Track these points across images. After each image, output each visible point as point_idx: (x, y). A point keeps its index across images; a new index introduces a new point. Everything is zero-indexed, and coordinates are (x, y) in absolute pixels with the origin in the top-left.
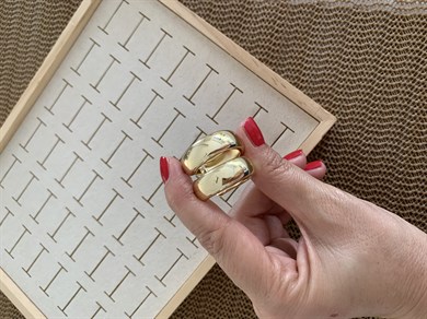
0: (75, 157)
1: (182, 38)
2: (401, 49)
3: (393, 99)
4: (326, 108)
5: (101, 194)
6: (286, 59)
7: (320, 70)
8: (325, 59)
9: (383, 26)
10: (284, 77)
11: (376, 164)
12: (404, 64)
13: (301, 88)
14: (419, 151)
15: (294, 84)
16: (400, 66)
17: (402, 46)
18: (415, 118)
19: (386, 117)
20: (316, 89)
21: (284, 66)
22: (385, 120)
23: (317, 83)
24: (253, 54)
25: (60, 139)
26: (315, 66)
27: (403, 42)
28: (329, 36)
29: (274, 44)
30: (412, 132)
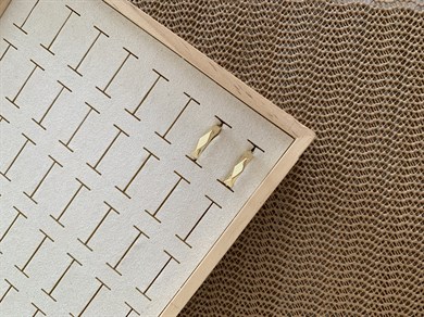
1: (122, 37)
2: (383, 49)
3: (377, 108)
4: (300, 120)
7: (290, 75)
8: (296, 62)
9: (361, 22)
10: (249, 84)
11: (360, 185)
12: (388, 66)
13: (269, 97)
14: (409, 168)
15: (261, 92)
16: (383, 68)
17: (384, 45)
18: (403, 130)
19: (370, 129)
20: (287, 98)
22: (369, 133)
23: (287, 90)
24: (212, 57)
26: (285, 70)
27: (385, 41)
28: (299, 35)
29: (236, 45)
30: (400, 146)
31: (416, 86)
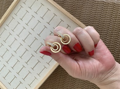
0: (15, 39)
1: (47, 6)
2: (107, 12)
3: (105, 25)
5: (22, 50)
6: (76, 13)
7: (85, 16)
8: (87, 14)
9: (103, 5)
14: (112, 39)
16: (107, 16)
17: (108, 11)
18: (111, 30)
19: (103, 30)
20: (84, 22)
21: (75, 15)
22: (103, 31)
23: (84, 20)
25: (10, 34)
26: (84, 15)
28: (88, 7)
29: (73, 9)
30: (110, 34)
31: (115, 20)
